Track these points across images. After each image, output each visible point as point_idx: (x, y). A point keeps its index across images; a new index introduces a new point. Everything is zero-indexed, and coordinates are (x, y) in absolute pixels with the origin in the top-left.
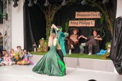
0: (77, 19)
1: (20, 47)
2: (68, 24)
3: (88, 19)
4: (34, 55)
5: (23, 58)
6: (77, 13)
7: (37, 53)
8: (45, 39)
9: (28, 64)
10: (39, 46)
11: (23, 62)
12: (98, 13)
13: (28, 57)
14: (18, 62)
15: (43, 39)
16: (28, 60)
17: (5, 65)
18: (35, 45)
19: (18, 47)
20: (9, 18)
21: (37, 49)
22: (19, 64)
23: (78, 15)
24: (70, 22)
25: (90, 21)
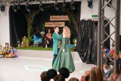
0: (51, 21)
2: (45, 25)
3: (60, 21)
6: (51, 16)
7: (21, 48)
9: (14, 57)
10: (22, 42)
11: (10, 55)
12: (67, 16)
14: (6, 56)
15: (25, 37)
16: (14, 53)
18: (19, 42)
19: (6, 44)
22: (7, 57)
23: (52, 18)
25: (61, 23)
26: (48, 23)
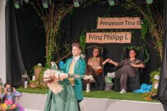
0: (101, 31)
2: (84, 39)
3: (119, 30)
4: (24, 94)
5: (5, 99)
6: (100, 19)
7: (30, 90)
8: (44, 65)
10: (34, 78)
11: (5, 106)
12: (137, 19)
13: (14, 98)
15: (40, 65)
16: (14, 102)
18: (25, 76)
21: (29, 83)
23: (102, 23)
24: (88, 34)
25: (123, 34)
26: (93, 34)
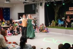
0: (70, 11)
1: (43, 24)
6: (70, 8)
7: (51, 27)
8: (54, 21)
11: (44, 31)
17: (36, 32)
18: (49, 23)
20: (38, 11)
24: (66, 12)
